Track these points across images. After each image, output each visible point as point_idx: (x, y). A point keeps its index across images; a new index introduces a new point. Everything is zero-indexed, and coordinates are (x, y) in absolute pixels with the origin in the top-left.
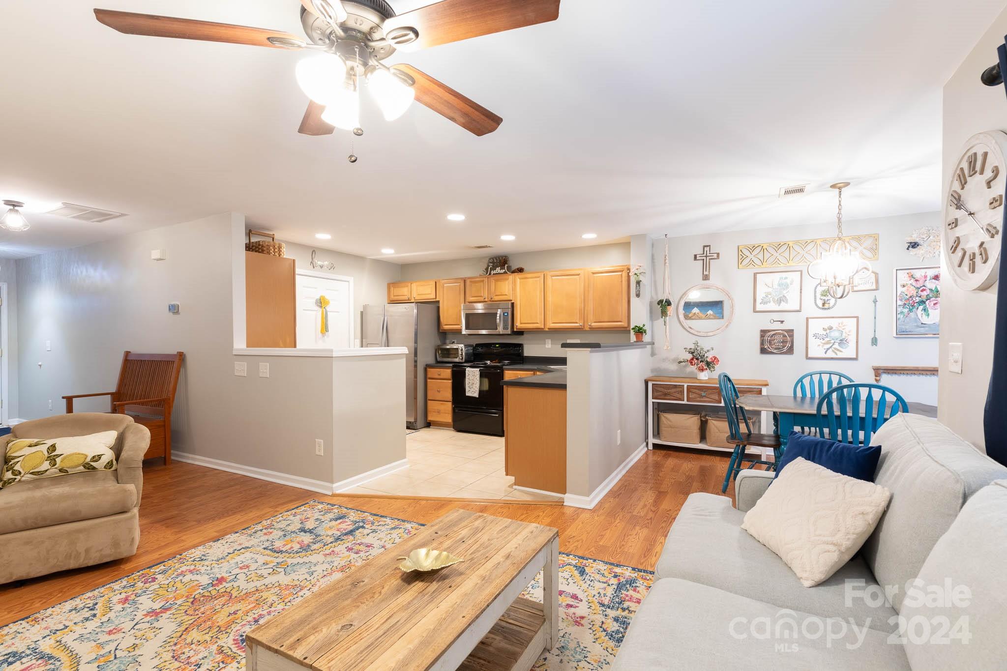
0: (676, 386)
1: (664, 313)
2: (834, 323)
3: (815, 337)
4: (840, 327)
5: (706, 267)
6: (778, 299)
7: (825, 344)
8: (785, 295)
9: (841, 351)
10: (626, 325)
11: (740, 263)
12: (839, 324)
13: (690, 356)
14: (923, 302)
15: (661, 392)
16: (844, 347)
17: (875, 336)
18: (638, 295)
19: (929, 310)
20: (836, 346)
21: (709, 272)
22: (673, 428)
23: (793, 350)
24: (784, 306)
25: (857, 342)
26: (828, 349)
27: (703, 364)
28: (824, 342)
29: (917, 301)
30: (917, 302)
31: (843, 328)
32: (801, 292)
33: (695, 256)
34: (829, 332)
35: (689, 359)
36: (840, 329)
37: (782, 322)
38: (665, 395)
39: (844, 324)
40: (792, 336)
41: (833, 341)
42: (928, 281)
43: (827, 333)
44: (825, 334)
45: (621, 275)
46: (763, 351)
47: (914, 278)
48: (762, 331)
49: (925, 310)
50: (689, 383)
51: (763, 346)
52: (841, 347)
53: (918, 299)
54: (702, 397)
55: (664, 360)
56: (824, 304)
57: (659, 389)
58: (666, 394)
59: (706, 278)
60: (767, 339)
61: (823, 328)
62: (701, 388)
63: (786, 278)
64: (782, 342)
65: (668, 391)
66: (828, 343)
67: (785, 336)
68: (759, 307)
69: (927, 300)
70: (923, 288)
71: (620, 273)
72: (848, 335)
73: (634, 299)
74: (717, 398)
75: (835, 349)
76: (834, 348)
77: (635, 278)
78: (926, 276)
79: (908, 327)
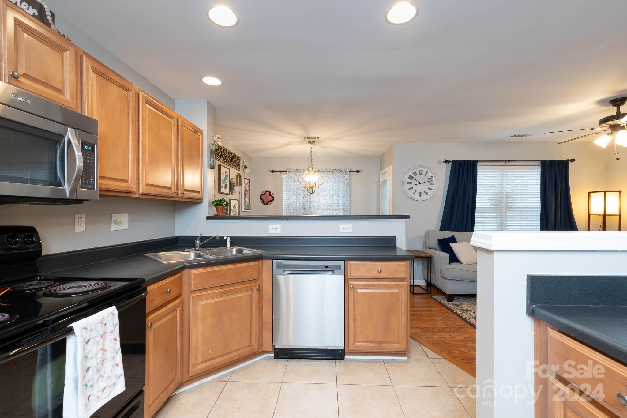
6: (225, 185)
19: (246, 199)
24: (226, 191)
45: (200, 138)
63: (227, 172)
78: (246, 183)
79: (244, 206)
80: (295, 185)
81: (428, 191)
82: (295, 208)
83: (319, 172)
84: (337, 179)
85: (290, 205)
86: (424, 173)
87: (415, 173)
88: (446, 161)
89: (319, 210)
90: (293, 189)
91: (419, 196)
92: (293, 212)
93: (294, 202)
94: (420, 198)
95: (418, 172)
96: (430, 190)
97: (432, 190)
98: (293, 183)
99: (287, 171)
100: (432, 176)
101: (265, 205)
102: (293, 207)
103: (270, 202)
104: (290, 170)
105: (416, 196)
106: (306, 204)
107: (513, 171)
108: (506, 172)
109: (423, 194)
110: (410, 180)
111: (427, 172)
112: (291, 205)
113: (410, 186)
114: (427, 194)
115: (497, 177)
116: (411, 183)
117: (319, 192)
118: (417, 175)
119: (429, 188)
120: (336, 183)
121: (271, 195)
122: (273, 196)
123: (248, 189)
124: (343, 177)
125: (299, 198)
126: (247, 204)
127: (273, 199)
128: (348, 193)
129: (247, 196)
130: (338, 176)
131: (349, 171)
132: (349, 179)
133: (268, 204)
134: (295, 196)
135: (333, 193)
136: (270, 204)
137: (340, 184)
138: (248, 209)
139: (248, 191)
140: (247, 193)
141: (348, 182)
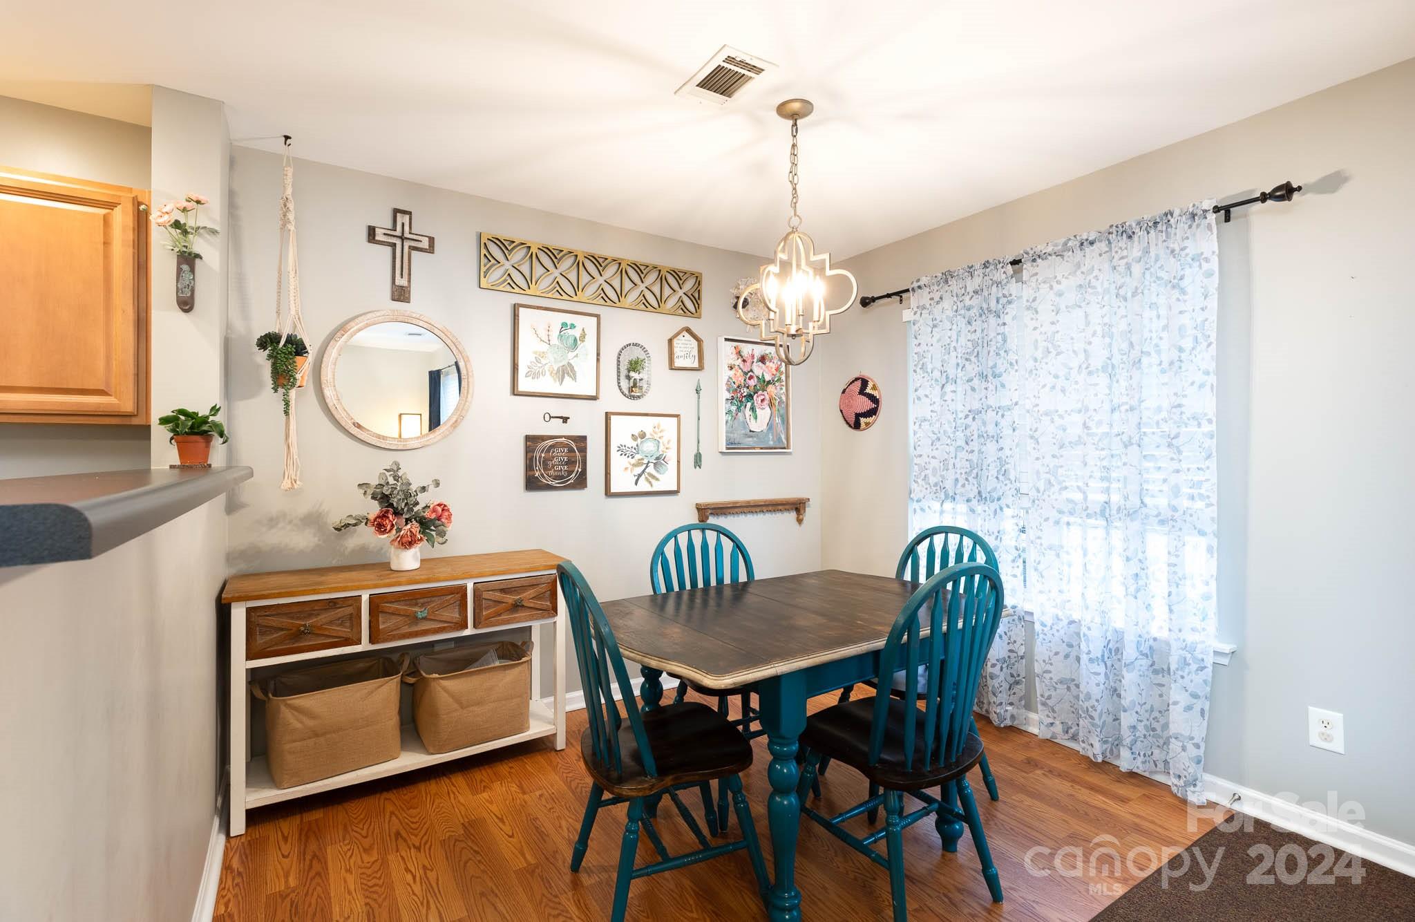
0: (333, 603)
1: (283, 377)
2: (646, 424)
3: (620, 453)
4: (656, 433)
5: (401, 266)
6: (558, 369)
7: (634, 465)
8: (571, 362)
9: (657, 479)
10: (128, 406)
11: (482, 274)
12: (655, 428)
13: (374, 509)
14: (750, 397)
15: (282, 629)
16: (662, 472)
17: (698, 450)
18: (186, 304)
19: (757, 410)
20: (651, 469)
21: (409, 281)
22: (324, 734)
23: (586, 479)
24: (568, 387)
25: (679, 462)
26: (640, 476)
27: (415, 527)
28: (633, 461)
29: (745, 394)
30: (745, 396)
31: (660, 435)
32: (598, 360)
33: (372, 232)
34: (641, 442)
35: (372, 517)
36: (656, 437)
37: (565, 420)
38: (296, 639)
39: (661, 428)
40: (583, 450)
41: (646, 461)
42: (754, 363)
43: (637, 445)
44: (635, 446)
45: (106, 221)
46: (532, 484)
47: (742, 357)
48: (528, 438)
49: (753, 409)
50: (376, 586)
51: (531, 473)
52: (658, 471)
53: (745, 392)
54: (415, 620)
55: (273, 522)
56: (631, 390)
57: (274, 621)
58: (298, 635)
59: (401, 294)
60: (540, 457)
61: (633, 435)
62: (412, 597)
63: (572, 326)
64: (567, 463)
65: (308, 623)
66: (639, 464)
67: (571, 450)
68: (523, 386)
69: (755, 394)
70: (751, 373)
71: (103, 211)
72: (667, 449)
73: (164, 316)
74: (455, 615)
75: (650, 475)
76: (648, 474)
77: (175, 241)
78: (753, 356)
79: (736, 436)
83: (1040, 261)
84: (1137, 269)
101: (851, 431)
103: (863, 420)
106: (975, 419)
117: (1039, 358)
120: (1129, 297)
121: (868, 390)
122: (875, 393)
123: (768, 378)
124: (1173, 251)
125: (949, 397)
126: (764, 427)
127: (874, 406)
128: (1209, 345)
129: (766, 402)
130: (1139, 254)
131: (1217, 209)
132: (1215, 259)
133: (860, 424)
134: (938, 388)
135: (1115, 351)
136: (867, 424)
137: (1154, 299)
138: (774, 446)
139: (769, 383)
140: (763, 390)
141: (1209, 274)
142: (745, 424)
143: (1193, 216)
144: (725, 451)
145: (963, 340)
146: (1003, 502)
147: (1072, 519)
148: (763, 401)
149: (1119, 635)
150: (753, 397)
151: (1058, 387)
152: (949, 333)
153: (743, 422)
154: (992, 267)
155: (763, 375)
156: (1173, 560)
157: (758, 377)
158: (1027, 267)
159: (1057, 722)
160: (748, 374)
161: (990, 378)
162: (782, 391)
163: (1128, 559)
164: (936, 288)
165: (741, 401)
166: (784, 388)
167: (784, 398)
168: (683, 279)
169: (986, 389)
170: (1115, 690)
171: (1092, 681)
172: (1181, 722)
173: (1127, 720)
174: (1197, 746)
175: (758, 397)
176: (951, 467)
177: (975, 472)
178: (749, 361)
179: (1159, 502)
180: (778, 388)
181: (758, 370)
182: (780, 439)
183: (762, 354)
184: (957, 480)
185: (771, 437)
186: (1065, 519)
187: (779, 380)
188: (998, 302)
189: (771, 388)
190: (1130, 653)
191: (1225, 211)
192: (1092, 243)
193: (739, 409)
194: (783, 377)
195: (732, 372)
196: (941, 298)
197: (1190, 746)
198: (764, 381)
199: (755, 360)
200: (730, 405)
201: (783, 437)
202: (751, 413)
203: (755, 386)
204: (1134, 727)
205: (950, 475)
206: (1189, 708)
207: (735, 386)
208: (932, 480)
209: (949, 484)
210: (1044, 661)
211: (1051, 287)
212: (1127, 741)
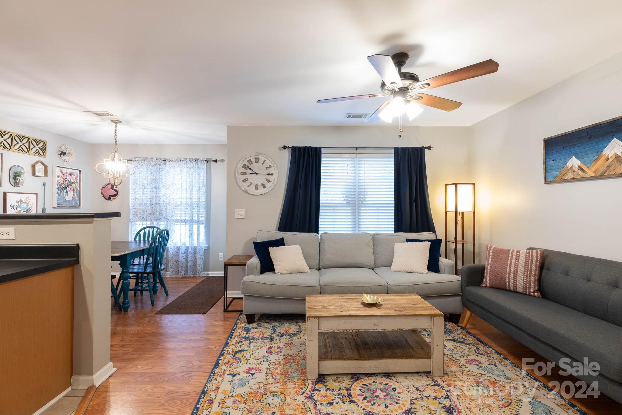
2: (23, 197)
3: (11, 208)
4: (27, 200)
12: (26, 198)
14: (66, 188)
17: (44, 207)
19: (68, 192)
25: (36, 211)
28: (17, 211)
29: (64, 187)
31: (29, 201)
32: (2, 171)
34: (20, 204)
36: (27, 202)
39: (29, 198)
41: (22, 211)
42: (68, 176)
44: (18, 205)
47: (63, 173)
49: (67, 192)
53: (64, 186)
56: (15, 183)
61: (17, 201)
69: (67, 186)
70: (66, 179)
72: (31, 206)
78: (67, 173)
79: (60, 202)
80: (142, 176)
81: (265, 183)
82: (141, 204)
83: (171, 162)
84: (192, 169)
85: (134, 200)
86: (261, 161)
87: (250, 161)
88: (285, 148)
89: (170, 206)
90: (139, 181)
91: (255, 189)
92: (140, 209)
93: (140, 197)
94: (257, 191)
95: (253, 161)
96: (268, 182)
97: (271, 182)
98: (139, 174)
99: (131, 160)
100: (270, 166)
101: (107, 201)
102: (139, 203)
103: (112, 197)
104: (135, 159)
105: (252, 190)
106: (153, 199)
107: (366, 160)
108: (359, 161)
109: (260, 187)
110: (244, 170)
111: (264, 160)
112: (137, 200)
113: (244, 177)
114: (264, 187)
115: (348, 167)
116: (244, 174)
117: (170, 185)
118: (252, 164)
119: (267, 180)
120: (190, 174)
121: (114, 188)
122: (117, 189)
123: (72, 181)
124: (198, 167)
125: (145, 192)
126: (71, 199)
127: (116, 193)
128: (205, 187)
129: (72, 190)
130: (193, 166)
131: (206, 161)
132: (205, 170)
133: (110, 199)
134: (142, 190)
135: (187, 186)
136: (113, 199)
137: (195, 176)
138: (74, 205)
139: (73, 183)
140: (71, 185)
141: (205, 173)
142: (64, 197)
143: (202, 161)
144: (56, 207)
145: (149, 177)
146: (161, 220)
147: (178, 224)
148: (70, 189)
149: (187, 247)
150: (67, 188)
151: (175, 192)
152: (145, 175)
153: (63, 197)
154: (158, 160)
155: (71, 180)
156: (198, 229)
157: (69, 181)
158: (168, 163)
159: (174, 271)
160: (65, 179)
161: (158, 189)
162: (78, 186)
163: (190, 230)
164: (141, 162)
165: (62, 189)
166: (78, 185)
167: (78, 188)
168: (39, 142)
169: (157, 191)
170: (187, 260)
171: (182, 258)
172: (200, 262)
173: (189, 265)
174: (202, 265)
175: (68, 188)
176: (146, 212)
177: (153, 213)
178: (65, 175)
179: (195, 218)
180: (76, 185)
181: (69, 178)
182: (77, 203)
183: (71, 172)
184: (147, 215)
185: (73, 202)
186: (176, 224)
187: (77, 182)
188: (160, 169)
189: (73, 185)
190: (190, 250)
191: (207, 161)
192: (183, 161)
193: (61, 192)
194: (78, 181)
195: (59, 178)
196: (143, 165)
197: (201, 266)
198: (71, 182)
199: (68, 174)
200: (58, 190)
201: (78, 202)
202: (66, 193)
203: (68, 184)
204: (190, 266)
205: (145, 214)
206: (200, 258)
207: (60, 184)
208: (139, 216)
209: (145, 217)
210: (171, 257)
211: (173, 169)
212: (189, 269)
